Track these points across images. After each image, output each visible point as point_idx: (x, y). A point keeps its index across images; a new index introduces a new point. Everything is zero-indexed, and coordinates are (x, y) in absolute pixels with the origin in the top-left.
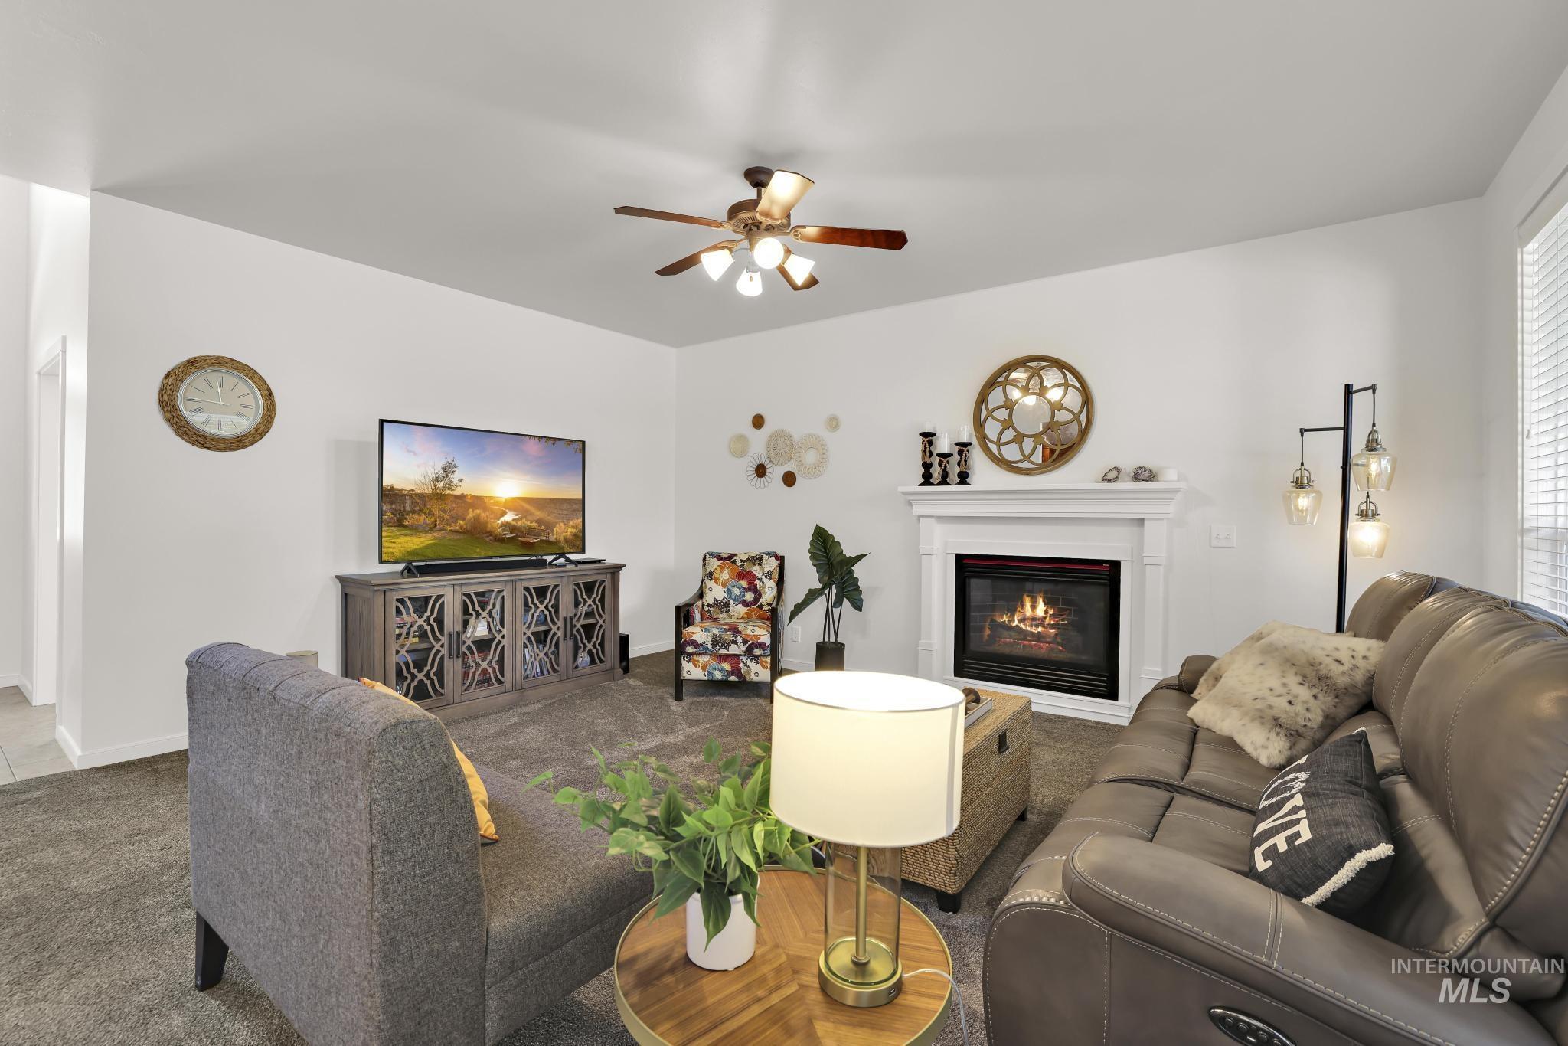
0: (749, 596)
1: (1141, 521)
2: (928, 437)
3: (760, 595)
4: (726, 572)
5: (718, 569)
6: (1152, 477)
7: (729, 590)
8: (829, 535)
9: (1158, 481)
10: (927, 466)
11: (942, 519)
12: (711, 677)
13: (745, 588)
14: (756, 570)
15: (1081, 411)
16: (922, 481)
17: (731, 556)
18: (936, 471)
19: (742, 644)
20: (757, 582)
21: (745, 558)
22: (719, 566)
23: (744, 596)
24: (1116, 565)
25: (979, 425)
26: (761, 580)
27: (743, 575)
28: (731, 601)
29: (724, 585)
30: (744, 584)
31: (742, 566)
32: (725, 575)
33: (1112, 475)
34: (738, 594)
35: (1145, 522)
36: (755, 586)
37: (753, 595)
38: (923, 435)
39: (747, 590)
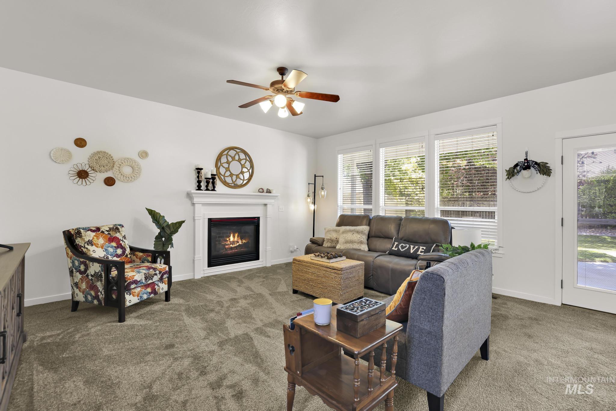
0: (119, 251)
1: (265, 205)
2: (199, 170)
3: (125, 249)
4: (101, 239)
5: (95, 238)
6: (269, 191)
7: (106, 250)
8: (157, 213)
9: (273, 193)
10: (199, 182)
11: (204, 204)
12: (141, 299)
13: (115, 247)
14: (118, 235)
15: (250, 169)
16: (197, 188)
17: (98, 229)
18: (203, 185)
19: (159, 274)
20: (121, 242)
21: (108, 229)
22: (94, 236)
23: (116, 252)
24: (259, 218)
25: (218, 168)
26: (123, 241)
27: (112, 239)
28: (109, 256)
29: (102, 247)
30: (114, 244)
31: (109, 234)
32: (101, 241)
33: (261, 190)
34: (112, 251)
35: (268, 205)
36: (121, 244)
37: (122, 250)
38: (197, 169)
39: (117, 248)
